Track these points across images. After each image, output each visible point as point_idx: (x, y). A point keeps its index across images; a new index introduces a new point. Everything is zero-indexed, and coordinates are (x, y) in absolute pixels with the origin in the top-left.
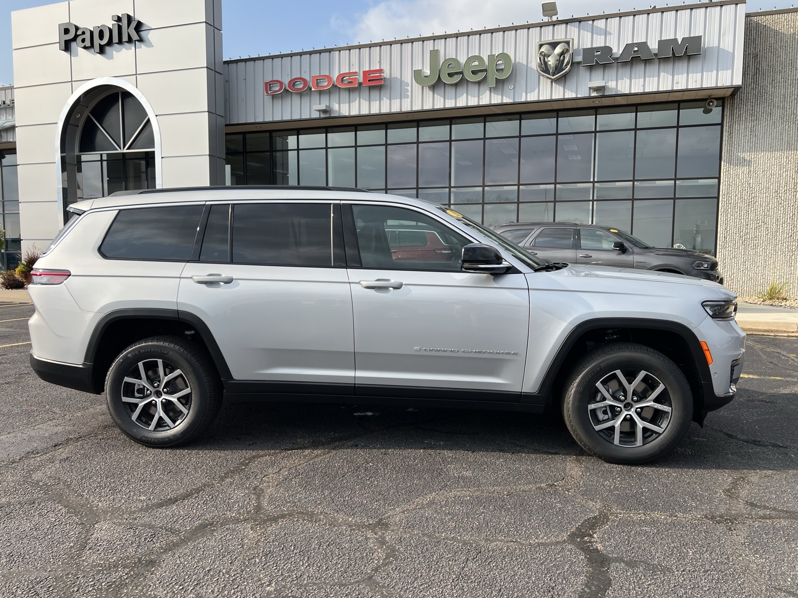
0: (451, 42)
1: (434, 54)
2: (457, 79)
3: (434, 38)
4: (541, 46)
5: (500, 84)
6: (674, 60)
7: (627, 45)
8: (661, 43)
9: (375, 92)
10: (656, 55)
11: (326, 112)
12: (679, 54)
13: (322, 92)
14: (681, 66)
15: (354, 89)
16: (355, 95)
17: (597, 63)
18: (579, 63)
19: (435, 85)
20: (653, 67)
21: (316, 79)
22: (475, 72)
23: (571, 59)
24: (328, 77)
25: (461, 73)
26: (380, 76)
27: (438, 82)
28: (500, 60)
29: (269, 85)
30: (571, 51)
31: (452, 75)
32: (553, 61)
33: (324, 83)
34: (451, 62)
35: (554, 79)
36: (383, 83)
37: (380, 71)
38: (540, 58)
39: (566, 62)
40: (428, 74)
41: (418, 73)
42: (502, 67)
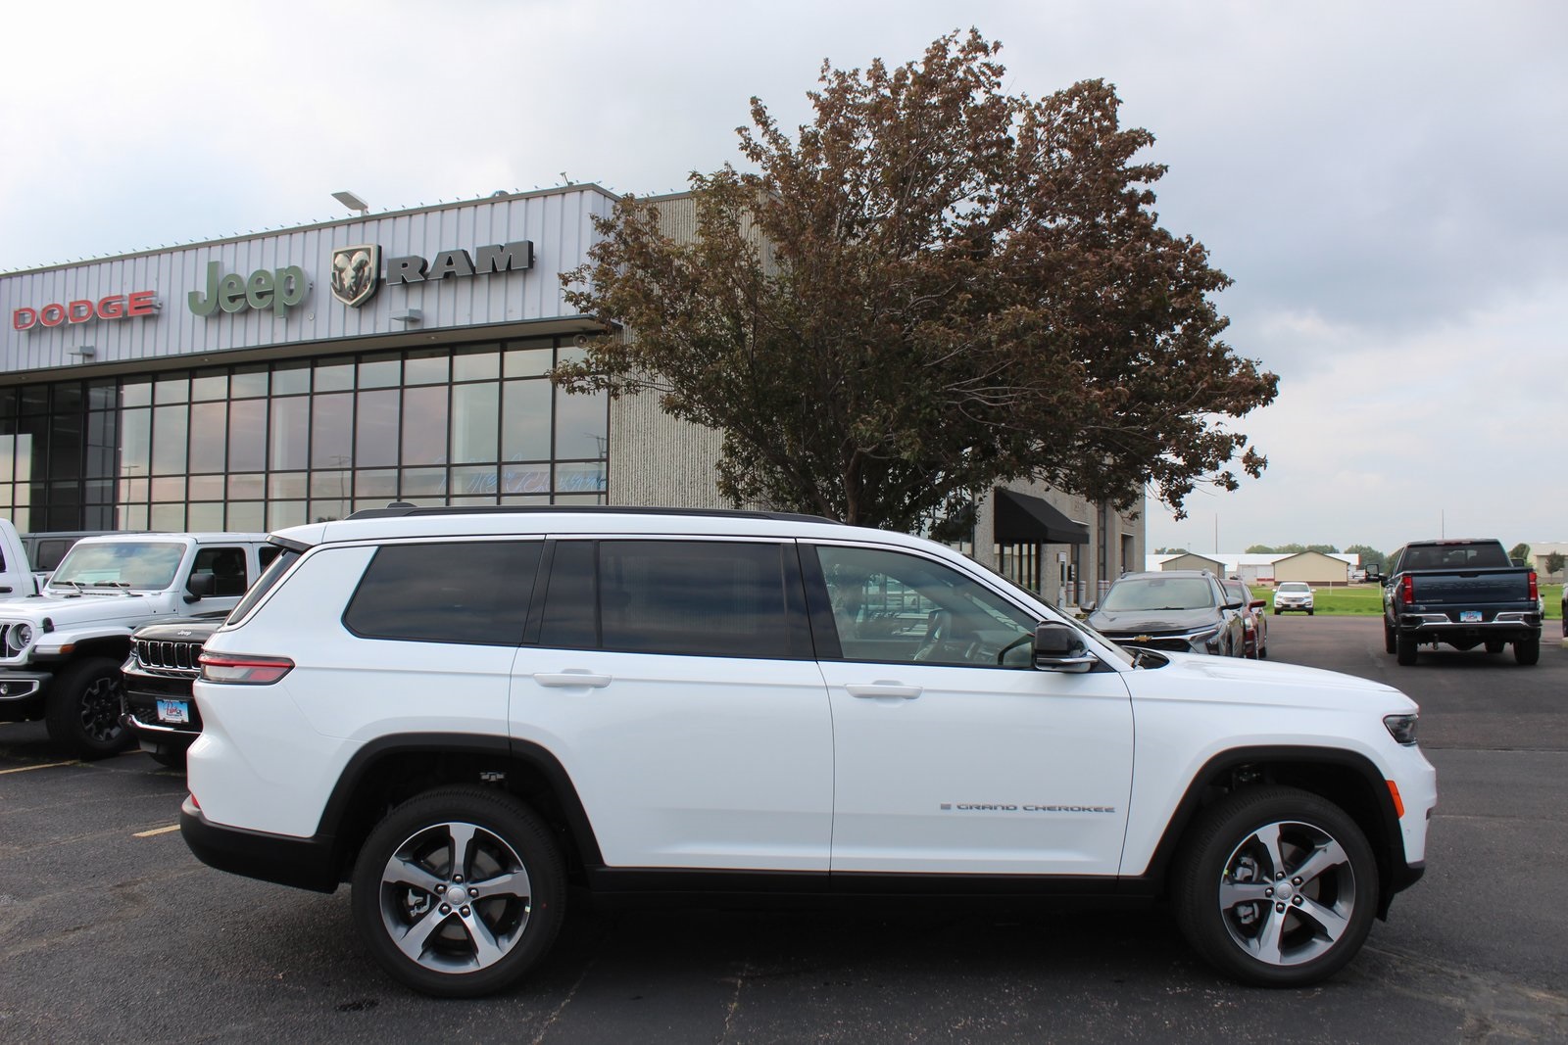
0: (230, 248)
1: (213, 267)
2: (239, 305)
3: (209, 245)
4: (336, 254)
5: (291, 312)
6: (507, 275)
7: (439, 254)
8: (480, 251)
9: (150, 327)
10: (473, 269)
11: (90, 356)
12: (501, 268)
13: (86, 326)
14: (515, 285)
15: (124, 320)
16: (126, 330)
17: (404, 281)
18: (385, 280)
19: (220, 314)
20: (482, 287)
21: (75, 306)
22: (260, 295)
23: (374, 275)
24: (88, 303)
25: (244, 296)
26: (150, 301)
27: (217, 310)
28: (291, 277)
29: (19, 315)
30: (373, 264)
31: (233, 299)
32: (348, 278)
33: (84, 311)
34: (233, 280)
35: (353, 306)
36: (155, 311)
37: (151, 293)
38: (334, 274)
39: (366, 281)
40: (206, 298)
41: (193, 296)
42: (292, 287)
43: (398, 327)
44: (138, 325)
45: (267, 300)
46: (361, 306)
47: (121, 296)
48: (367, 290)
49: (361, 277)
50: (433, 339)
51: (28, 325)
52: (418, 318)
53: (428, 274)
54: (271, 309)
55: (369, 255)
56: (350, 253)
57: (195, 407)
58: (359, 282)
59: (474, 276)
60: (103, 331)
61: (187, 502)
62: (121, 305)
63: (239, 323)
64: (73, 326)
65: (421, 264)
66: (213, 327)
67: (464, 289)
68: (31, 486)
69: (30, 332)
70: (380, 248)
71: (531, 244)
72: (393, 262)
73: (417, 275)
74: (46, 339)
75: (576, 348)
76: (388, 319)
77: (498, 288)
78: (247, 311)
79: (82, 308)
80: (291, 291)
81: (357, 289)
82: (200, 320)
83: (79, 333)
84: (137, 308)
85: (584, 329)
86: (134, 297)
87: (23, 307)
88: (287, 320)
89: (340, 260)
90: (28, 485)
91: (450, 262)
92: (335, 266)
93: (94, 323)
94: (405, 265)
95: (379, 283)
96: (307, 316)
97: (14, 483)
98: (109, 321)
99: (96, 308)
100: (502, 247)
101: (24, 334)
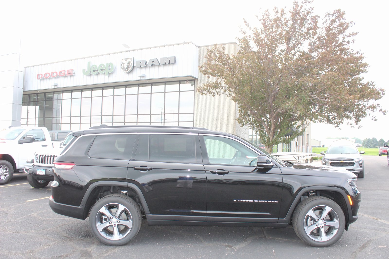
0: (93, 58)
1: (89, 63)
2: (96, 72)
3: (88, 57)
4: (122, 59)
5: (110, 74)
6: (168, 65)
7: (150, 59)
8: (161, 59)
9: (72, 78)
10: (159, 64)
11: (56, 86)
12: (167, 63)
13: (55, 78)
14: (171, 67)
15: (66, 76)
16: (66, 79)
17: (141, 66)
18: (135, 66)
19: (91, 75)
20: (161, 68)
21: (53, 73)
22: (102, 70)
23: (132, 66)
24: (56, 72)
25: (97, 70)
26: (72, 72)
27: (90, 74)
28: (110, 65)
29: (38, 75)
30: (132, 62)
31: (94, 71)
32: (126, 66)
33: (55, 74)
34: (94, 66)
35: (126, 73)
36: (73, 74)
37: (72, 70)
38: (122, 65)
39: (130, 66)
40: (87, 71)
41: (84, 71)
42: (110, 68)
43: (139, 78)
44: (69, 78)
45: (103, 71)
46: (129, 73)
47: (65, 71)
48: (131, 69)
49: (129, 66)
50: (147, 82)
51: (40, 78)
52: (144, 76)
53: (147, 65)
54: (105, 74)
55: (131, 60)
56: (126, 59)
57: (82, 99)
58: (128, 67)
59: (159, 65)
60: (60, 79)
61: (80, 123)
62: (64, 73)
63: (96, 77)
64: (52, 78)
65: (145, 62)
66: (89, 78)
67: (157, 68)
68: (39, 119)
69: (41, 80)
70: (134, 58)
71: (175, 57)
72: (137, 62)
73: (144, 65)
74: (45, 81)
75: (186, 84)
76: (135, 76)
77: (166, 68)
78: (98, 74)
79: (54, 74)
80: (110, 69)
81: (128, 69)
82: (85, 76)
83: (54, 79)
84: (69, 74)
85: (188, 79)
86: (68, 71)
87: (39, 74)
88: (108, 77)
89: (124, 61)
90: (38, 118)
91: (153, 62)
92: (122, 63)
93: (57, 77)
94: (141, 62)
95: (134, 67)
96: (114, 75)
97: (35, 118)
98: (61, 77)
99: (58, 73)
100: (167, 58)
101: (39, 80)
